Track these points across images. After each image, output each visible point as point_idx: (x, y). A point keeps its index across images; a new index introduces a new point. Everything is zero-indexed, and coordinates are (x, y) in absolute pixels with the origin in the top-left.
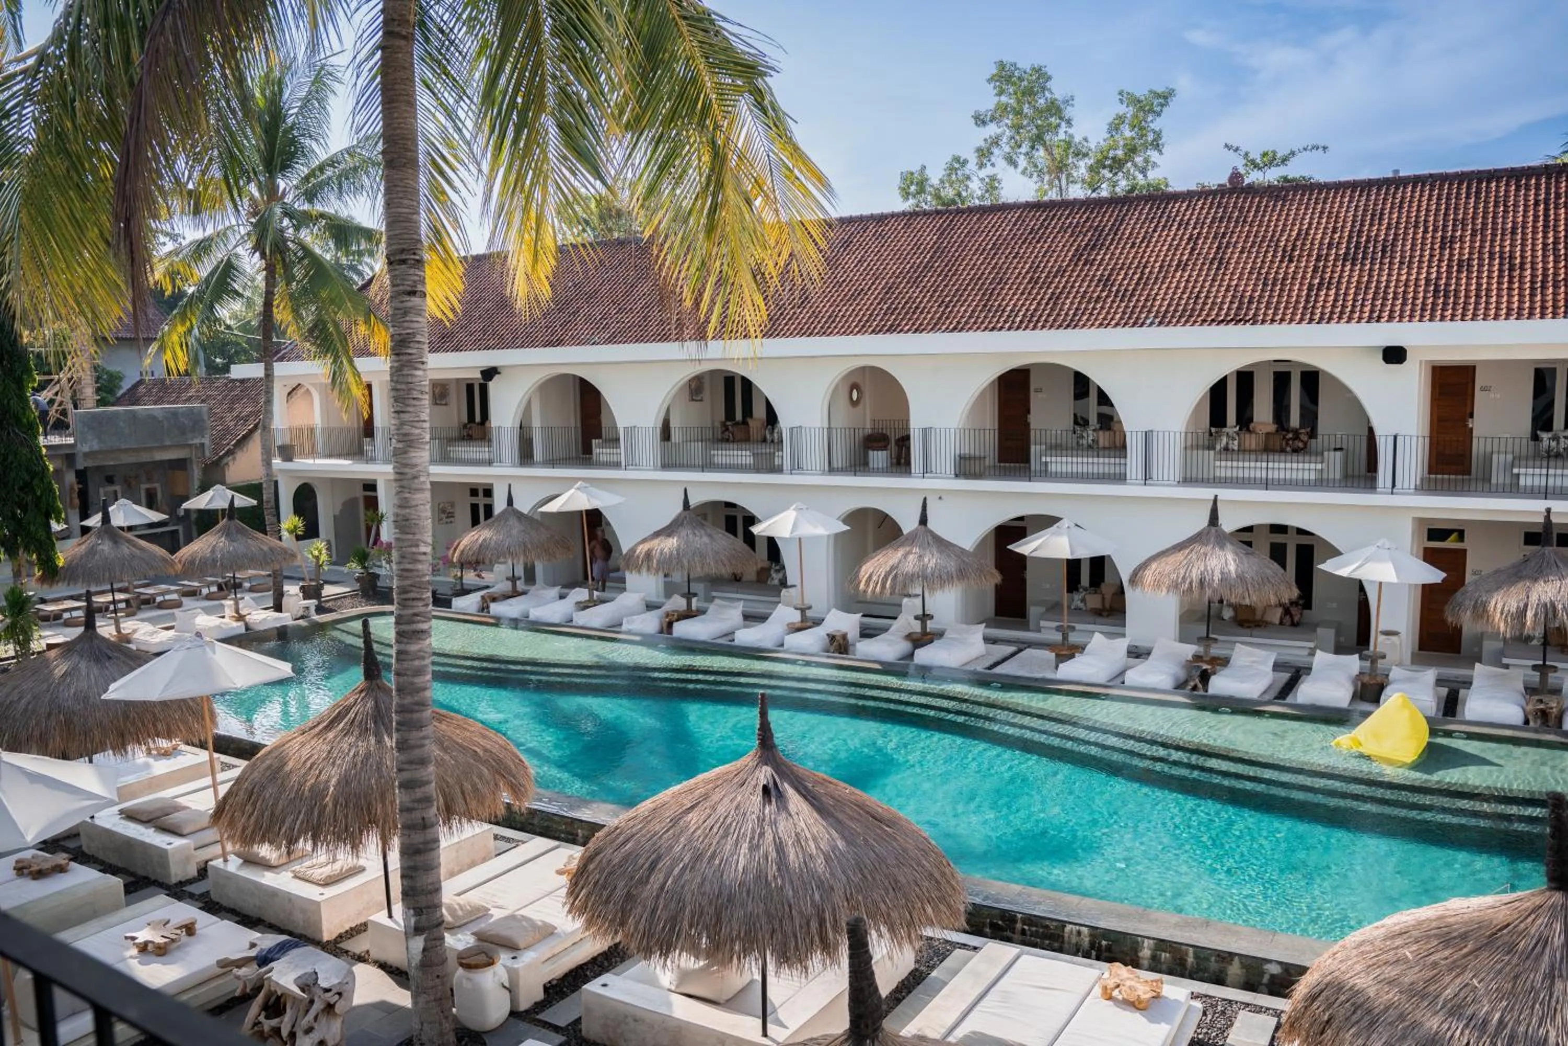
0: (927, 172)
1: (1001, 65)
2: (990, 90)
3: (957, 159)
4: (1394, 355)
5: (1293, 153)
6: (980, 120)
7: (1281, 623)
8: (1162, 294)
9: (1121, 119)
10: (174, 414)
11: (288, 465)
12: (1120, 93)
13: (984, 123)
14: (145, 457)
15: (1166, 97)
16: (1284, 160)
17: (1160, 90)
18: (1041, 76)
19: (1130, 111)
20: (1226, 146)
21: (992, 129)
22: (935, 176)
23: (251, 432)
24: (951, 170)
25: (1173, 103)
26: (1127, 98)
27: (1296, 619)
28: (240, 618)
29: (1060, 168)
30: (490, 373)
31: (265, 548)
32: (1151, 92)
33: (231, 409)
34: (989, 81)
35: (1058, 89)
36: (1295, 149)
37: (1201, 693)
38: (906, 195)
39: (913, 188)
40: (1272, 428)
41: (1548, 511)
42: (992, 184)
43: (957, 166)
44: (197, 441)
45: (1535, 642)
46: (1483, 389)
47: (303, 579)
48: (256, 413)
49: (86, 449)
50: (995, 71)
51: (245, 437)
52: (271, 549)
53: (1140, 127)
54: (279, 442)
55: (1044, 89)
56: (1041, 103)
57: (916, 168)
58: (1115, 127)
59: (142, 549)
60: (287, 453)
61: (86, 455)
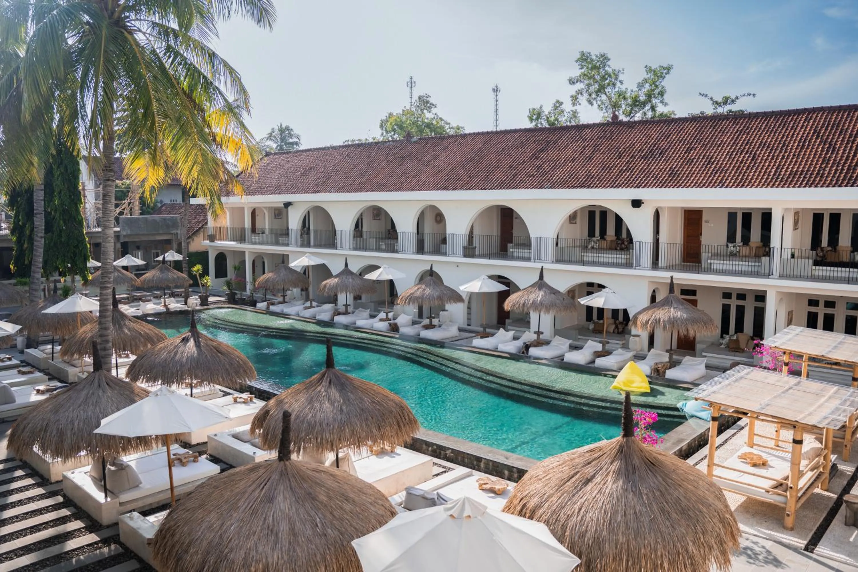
0: (543, 108)
1: (583, 54)
2: (577, 66)
3: (558, 102)
4: (637, 203)
5: (737, 98)
6: (572, 82)
7: (614, 332)
8: (558, 174)
9: (645, 81)
10: (165, 219)
11: (212, 244)
12: (646, 67)
13: (574, 83)
14: (152, 238)
15: (668, 69)
16: (733, 101)
17: (665, 65)
18: (604, 58)
19: (651, 76)
20: (700, 94)
21: (580, 86)
22: (547, 109)
23: (200, 228)
24: (556, 108)
25: (672, 71)
26: (649, 70)
27: (620, 330)
28: (165, 306)
29: (616, 106)
30: (288, 205)
31: (175, 277)
32: (660, 67)
33: (196, 218)
34: (577, 61)
35: (613, 65)
36: (739, 95)
37: (526, 355)
38: (531, 120)
39: (535, 117)
40: (614, 238)
41: (672, 277)
42: (575, 114)
43: (558, 105)
44: (174, 232)
45: (722, 346)
46: (706, 222)
47: (200, 293)
48: (203, 220)
49: (125, 234)
50: (579, 57)
51: (197, 231)
52: (178, 277)
53: (655, 85)
54: (210, 233)
55: (605, 66)
56: (603, 73)
57: (537, 106)
58: (640, 86)
59: (123, 274)
60: (212, 238)
61: (125, 236)
